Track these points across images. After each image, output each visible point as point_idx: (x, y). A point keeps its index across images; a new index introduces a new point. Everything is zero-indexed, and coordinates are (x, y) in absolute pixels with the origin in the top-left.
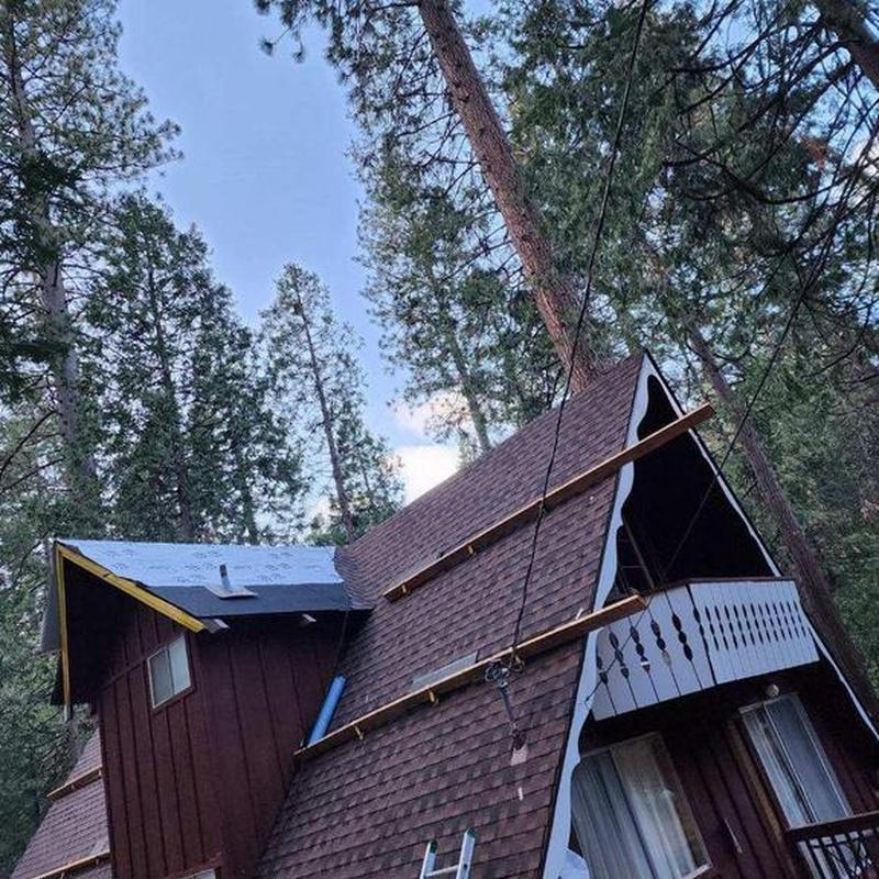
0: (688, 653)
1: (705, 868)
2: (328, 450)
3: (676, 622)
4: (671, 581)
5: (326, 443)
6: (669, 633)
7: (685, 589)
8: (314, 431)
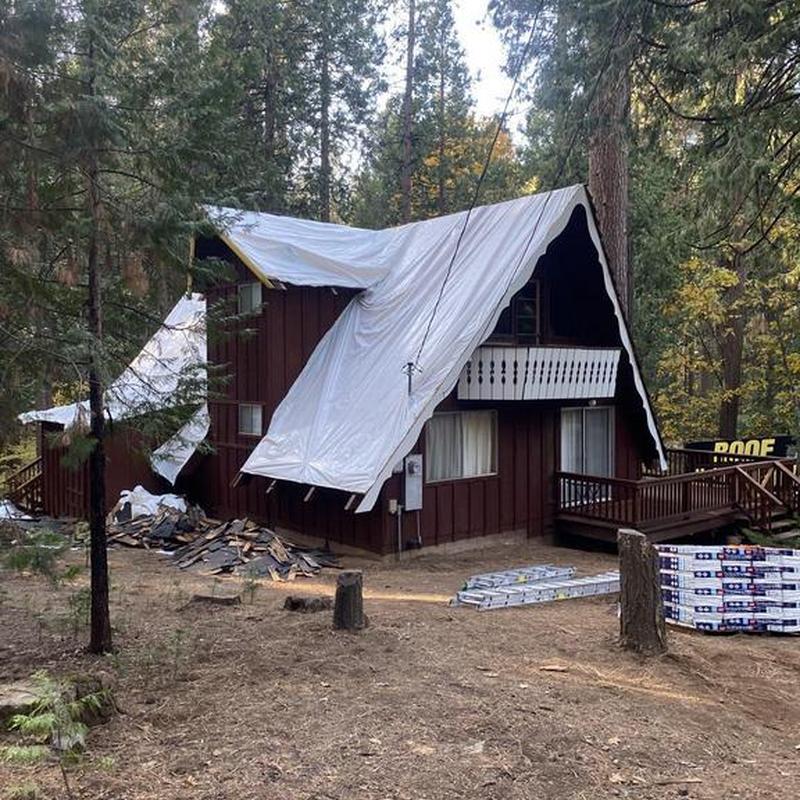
0: (515, 381)
1: (493, 474)
2: (406, 65)
3: (516, 364)
4: (520, 343)
5: (406, 56)
6: (510, 368)
7: (526, 351)
8: (398, 39)
